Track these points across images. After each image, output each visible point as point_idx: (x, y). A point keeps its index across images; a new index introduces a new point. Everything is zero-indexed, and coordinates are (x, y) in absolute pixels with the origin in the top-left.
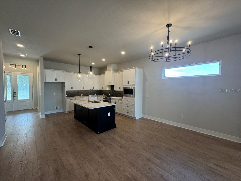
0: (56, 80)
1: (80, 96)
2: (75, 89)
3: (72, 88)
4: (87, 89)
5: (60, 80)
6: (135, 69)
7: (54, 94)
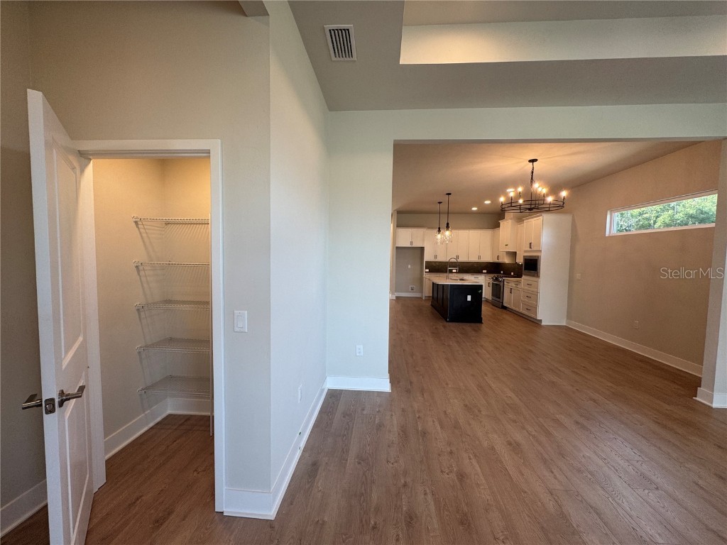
0: (411, 243)
1: (451, 271)
2: (441, 258)
3: (436, 257)
4: (463, 259)
5: (417, 244)
6: (541, 217)
7: (409, 266)
